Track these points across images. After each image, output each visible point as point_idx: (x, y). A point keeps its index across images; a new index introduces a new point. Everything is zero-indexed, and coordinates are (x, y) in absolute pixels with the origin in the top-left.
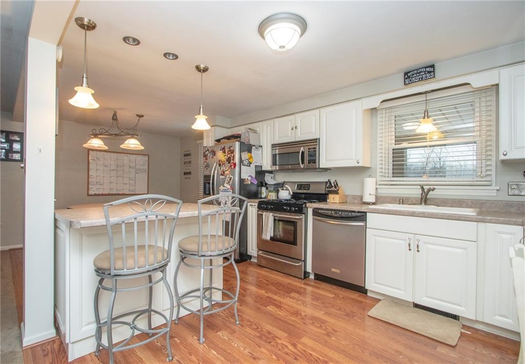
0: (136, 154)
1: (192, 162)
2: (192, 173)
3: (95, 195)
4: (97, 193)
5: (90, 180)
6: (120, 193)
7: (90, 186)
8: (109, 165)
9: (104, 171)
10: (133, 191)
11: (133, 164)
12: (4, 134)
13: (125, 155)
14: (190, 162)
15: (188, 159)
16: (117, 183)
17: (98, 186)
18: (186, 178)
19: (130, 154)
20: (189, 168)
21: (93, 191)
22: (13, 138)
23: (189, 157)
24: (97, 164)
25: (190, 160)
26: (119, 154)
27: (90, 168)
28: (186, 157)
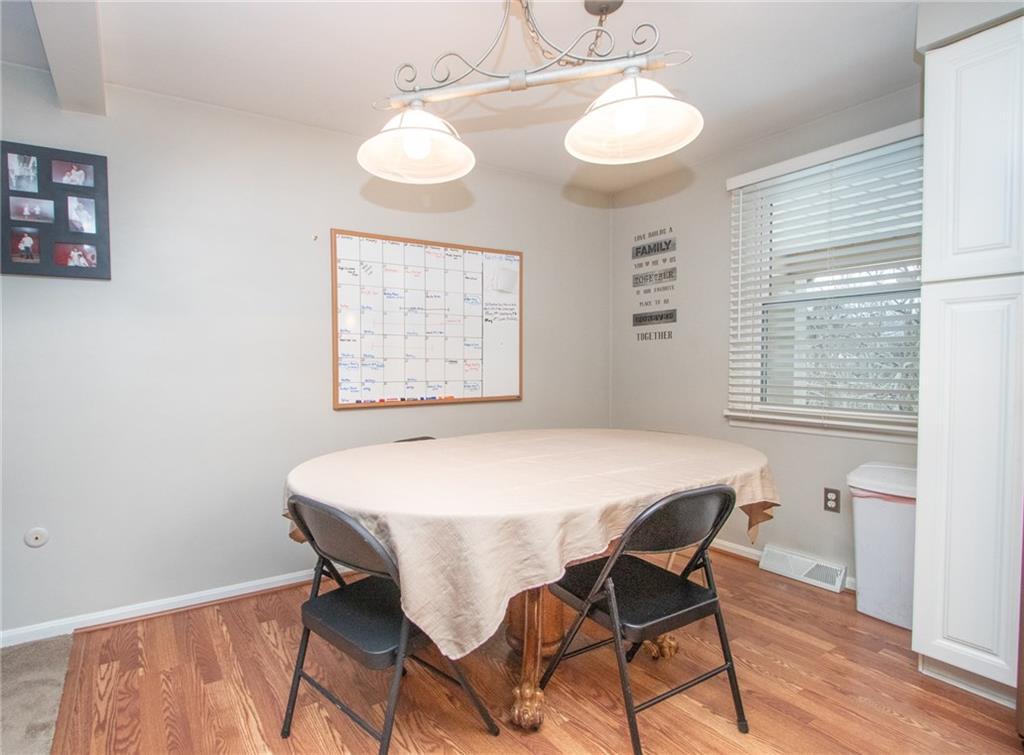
0: (482, 250)
1: (679, 274)
2: (679, 316)
3: (359, 406)
4: (365, 397)
5: (341, 350)
6: (439, 394)
7: (343, 373)
8: (401, 293)
9: (384, 313)
10: (475, 388)
11: (473, 289)
12: (34, 159)
13: (449, 251)
14: (671, 274)
15: (657, 263)
16: (427, 360)
17: (368, 373)
18: (644, 337)
19: (464, 248)
20: (662, 295)
21: (354, 390)
22: (66, 180)
23: (667, 255)
24: (362, 288)
25: (673, 265)
26: (429, 249)
27: (340, 302)
28: (643, 260)
